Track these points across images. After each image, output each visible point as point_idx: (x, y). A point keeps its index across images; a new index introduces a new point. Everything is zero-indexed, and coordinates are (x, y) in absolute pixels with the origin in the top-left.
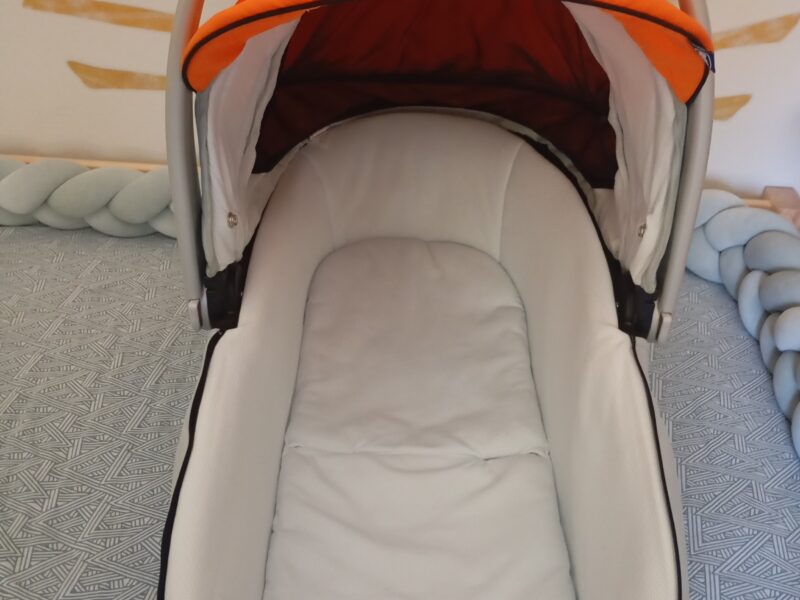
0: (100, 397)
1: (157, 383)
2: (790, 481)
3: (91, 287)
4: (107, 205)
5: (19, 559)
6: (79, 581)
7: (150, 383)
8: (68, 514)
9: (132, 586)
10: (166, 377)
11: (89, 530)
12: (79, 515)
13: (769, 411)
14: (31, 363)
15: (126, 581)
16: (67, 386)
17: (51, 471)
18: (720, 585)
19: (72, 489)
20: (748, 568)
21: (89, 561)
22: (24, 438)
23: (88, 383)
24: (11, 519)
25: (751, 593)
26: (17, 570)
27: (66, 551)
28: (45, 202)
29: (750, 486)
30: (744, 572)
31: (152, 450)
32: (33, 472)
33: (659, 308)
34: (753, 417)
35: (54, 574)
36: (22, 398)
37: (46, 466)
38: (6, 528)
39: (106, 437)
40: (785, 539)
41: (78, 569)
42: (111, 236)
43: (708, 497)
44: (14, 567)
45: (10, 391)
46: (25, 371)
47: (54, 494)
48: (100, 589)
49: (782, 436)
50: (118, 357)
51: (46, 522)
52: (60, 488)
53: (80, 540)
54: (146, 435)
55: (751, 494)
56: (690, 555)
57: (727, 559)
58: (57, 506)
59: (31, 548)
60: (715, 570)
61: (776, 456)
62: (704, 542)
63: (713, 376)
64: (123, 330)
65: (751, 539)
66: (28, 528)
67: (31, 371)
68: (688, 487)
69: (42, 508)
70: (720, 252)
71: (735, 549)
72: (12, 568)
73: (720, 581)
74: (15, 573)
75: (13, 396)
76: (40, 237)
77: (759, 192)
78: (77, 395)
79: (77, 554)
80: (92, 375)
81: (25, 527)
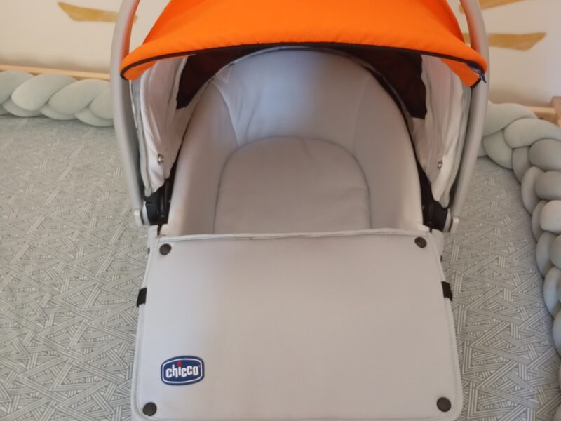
0: (82, 249)
1: (119, 239)
2: (538, 324)
3: (78, 166)
4: (88, 106)
5: (30, 361)
6: (66, 377)
7: (114, 239)
8: (60, 331)
9: (99, 381)
10: (125, 235)
11: (74, 342)
12: (67, 332)
13: (531, 271)
14: (37, 224)
15: (96, 378)
16: (61, 240)
17: (50, 301)
18: (478, 396)
19: (63, 314)
20: (499, 386)
21: (73, 363)
22: (33, 277)
23: (74, 238)
24: (24, 334)
25: (498, 403)
26: (28, 368)
27: (59, 356)
28: (47, 103)
29: (509, 327)
30: (495, 388)
31: (114, 288)
32: (38, 301)
33: (451, 213)
34: (519, 275)
35: (51, 372)
36: (32, 248)
37: (47, 297)
38: (21, 339)
39: (85, 278)
40: (527, 366)
41: (67, 368)
42: (92, 126)
43: (479, 334)
44: (27, 366)
45: (24, 243)
46: (34, 228)
47: (52, 317)
48: (79, 382)
49: (537, 290)
50: (94, 220)
51: (47, 336)
52: (56, 313)
53: (68, 349)
54: (111, 277)
55: (509, 333)
56: (461, 375)
57: (486, 378)
58: (53, 325)
59: (37, 354)
60: (476, 386)
61: (531, 305)
62: (472, 366)
63: (496, 243)
64: (98, 199)
65: (504, 365)
66: (36, 340)
67: (37, 228)
68: (466, 326)
69: (44, 326)
70: (513, 149)
71: (492, 372)
72: (25, 367)
73: (479, 393)
74: (27, 370)
75: (26, 247)
76: (45, 126)
77: (549, 100)
78: (67, 247)
79: (65, 359)
80: (77, 233)
81: (34, 339)
